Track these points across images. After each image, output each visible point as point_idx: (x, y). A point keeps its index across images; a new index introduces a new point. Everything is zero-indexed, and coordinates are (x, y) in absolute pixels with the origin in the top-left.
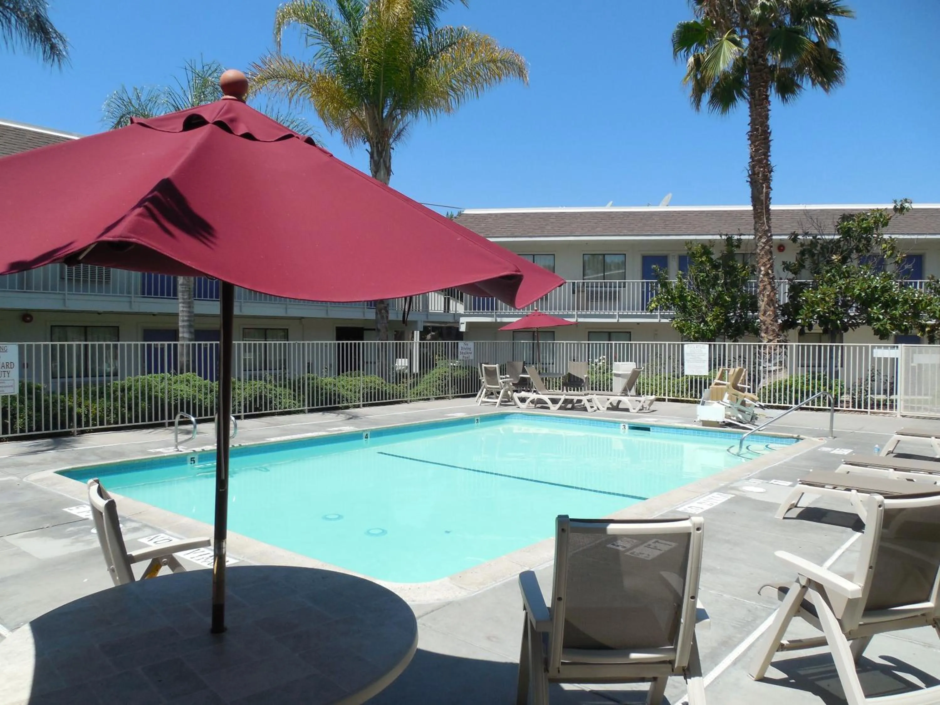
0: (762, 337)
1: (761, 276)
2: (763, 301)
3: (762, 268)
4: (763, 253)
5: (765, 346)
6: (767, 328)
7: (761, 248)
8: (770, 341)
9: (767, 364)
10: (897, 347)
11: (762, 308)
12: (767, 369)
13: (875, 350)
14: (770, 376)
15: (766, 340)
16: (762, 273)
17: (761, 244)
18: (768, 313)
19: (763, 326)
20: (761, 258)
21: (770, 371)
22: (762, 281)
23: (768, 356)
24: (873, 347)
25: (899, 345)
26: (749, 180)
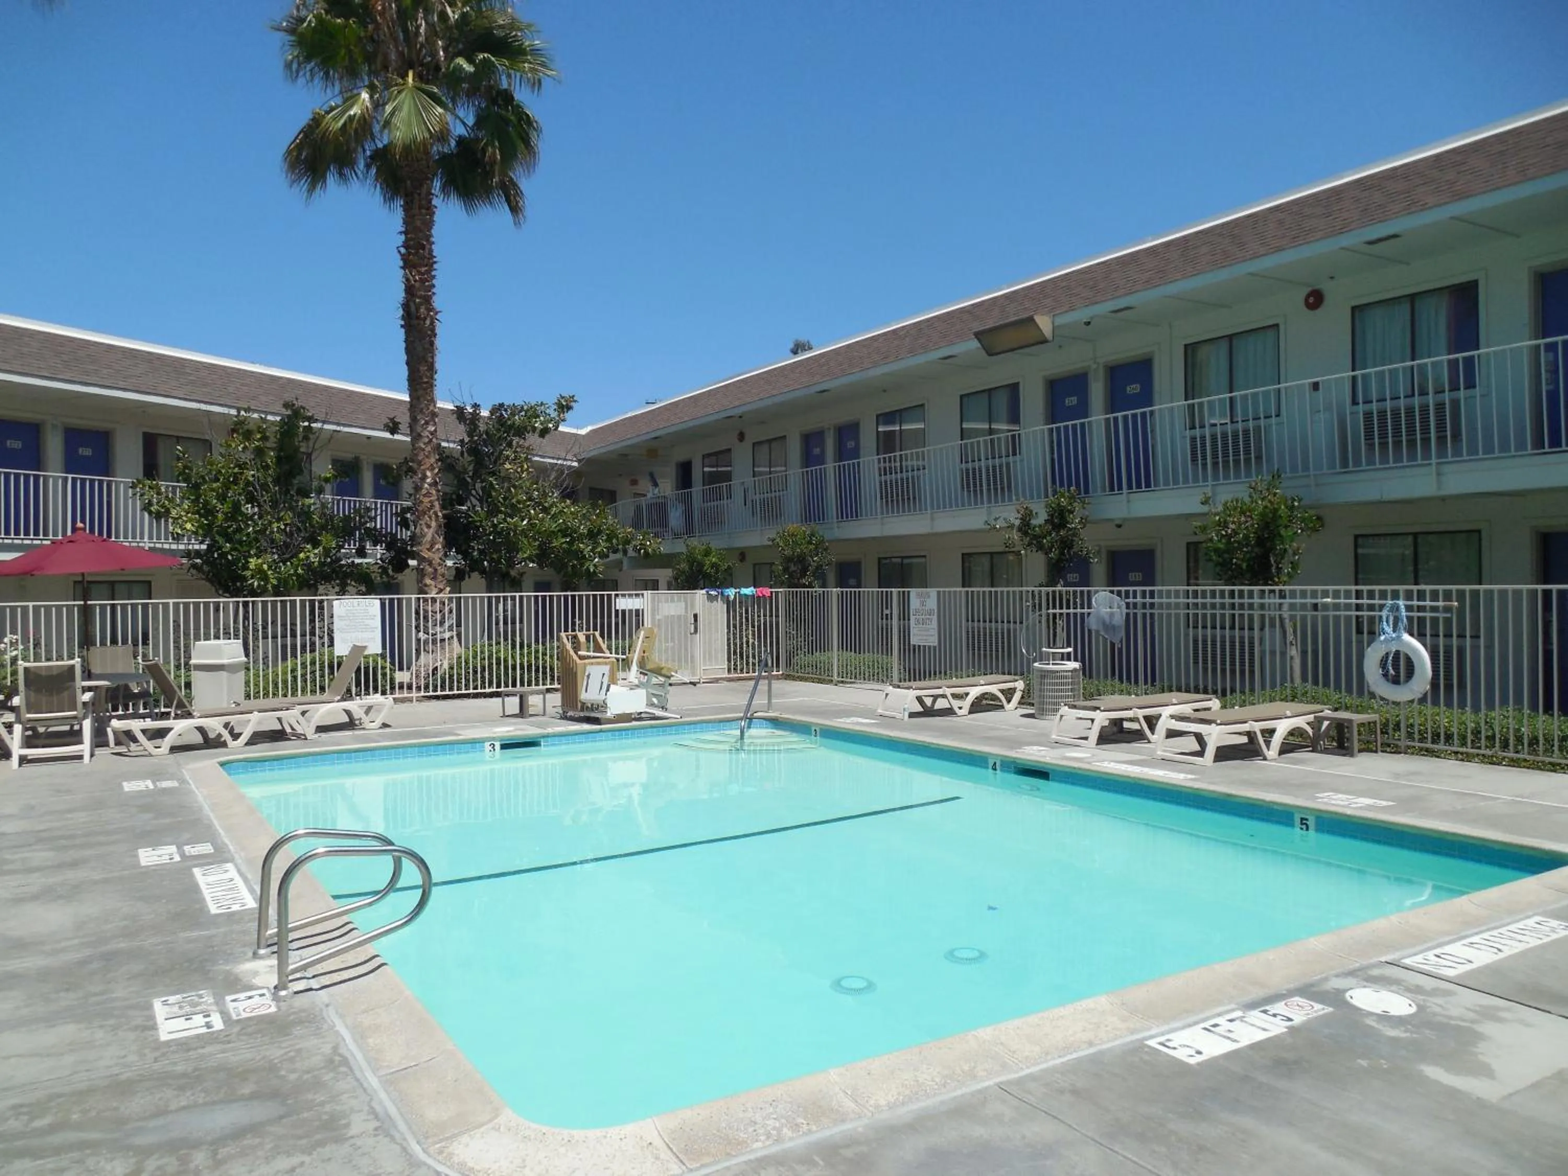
0: (426, 585)
1: (426, 486)
2: (429, 527)
3: (429, 474)
4: (428, 448)
5: (434, 600)
6: (436, 570)
7: (427, 440)
8: (441, 591)
9: (438, 629)
10: (643, 595)
11: (429, 537)
12: (439, 637)
13: (617, 600)
14: (443, 648)
15: (435, 591)
16: (428, 480)
17: (427, 434)
18: (437, 547)
19: (427, 567)
20: (427, 457)
21: (443, 640)
22: (428, 494)
23: (438, 616)
24: (617, 595)
25: (645, 592)
26: (403, 323)
